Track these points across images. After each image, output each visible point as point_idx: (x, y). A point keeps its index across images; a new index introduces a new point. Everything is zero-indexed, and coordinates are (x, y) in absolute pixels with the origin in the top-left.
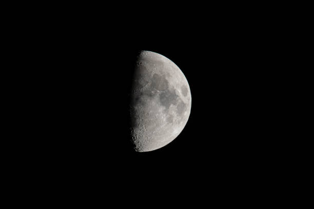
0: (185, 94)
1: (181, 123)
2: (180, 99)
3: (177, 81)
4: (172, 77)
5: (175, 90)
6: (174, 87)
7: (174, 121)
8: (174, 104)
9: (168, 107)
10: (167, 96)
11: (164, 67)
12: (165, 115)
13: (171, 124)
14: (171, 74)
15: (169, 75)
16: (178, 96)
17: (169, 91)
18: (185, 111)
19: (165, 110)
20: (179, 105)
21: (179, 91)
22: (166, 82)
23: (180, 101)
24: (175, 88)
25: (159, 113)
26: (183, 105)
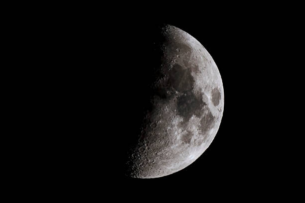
0: (216, 102)
1: (203, 144)
2: (208, 109)
3: (208, 82)
4: (200, 72)
5: (201, 94)
6: (201, 89)
7: (192, 140)
8: (198, 115)
9: (187, 118)
10: (189, 102)
11: (192, 56)
12: (180, 130)
13: (188, 144)
14: (200, 69)
15: (196, 69)
16: (205, 104)
17: (193, 95)
18: (212, 127)
19: (182, 123)
20: (204, 117)
21: (208, 97)
22: (192, 80)
23: (207, 112)
24: (203, 91)
25: (172, 126)
26: (211, 118)
